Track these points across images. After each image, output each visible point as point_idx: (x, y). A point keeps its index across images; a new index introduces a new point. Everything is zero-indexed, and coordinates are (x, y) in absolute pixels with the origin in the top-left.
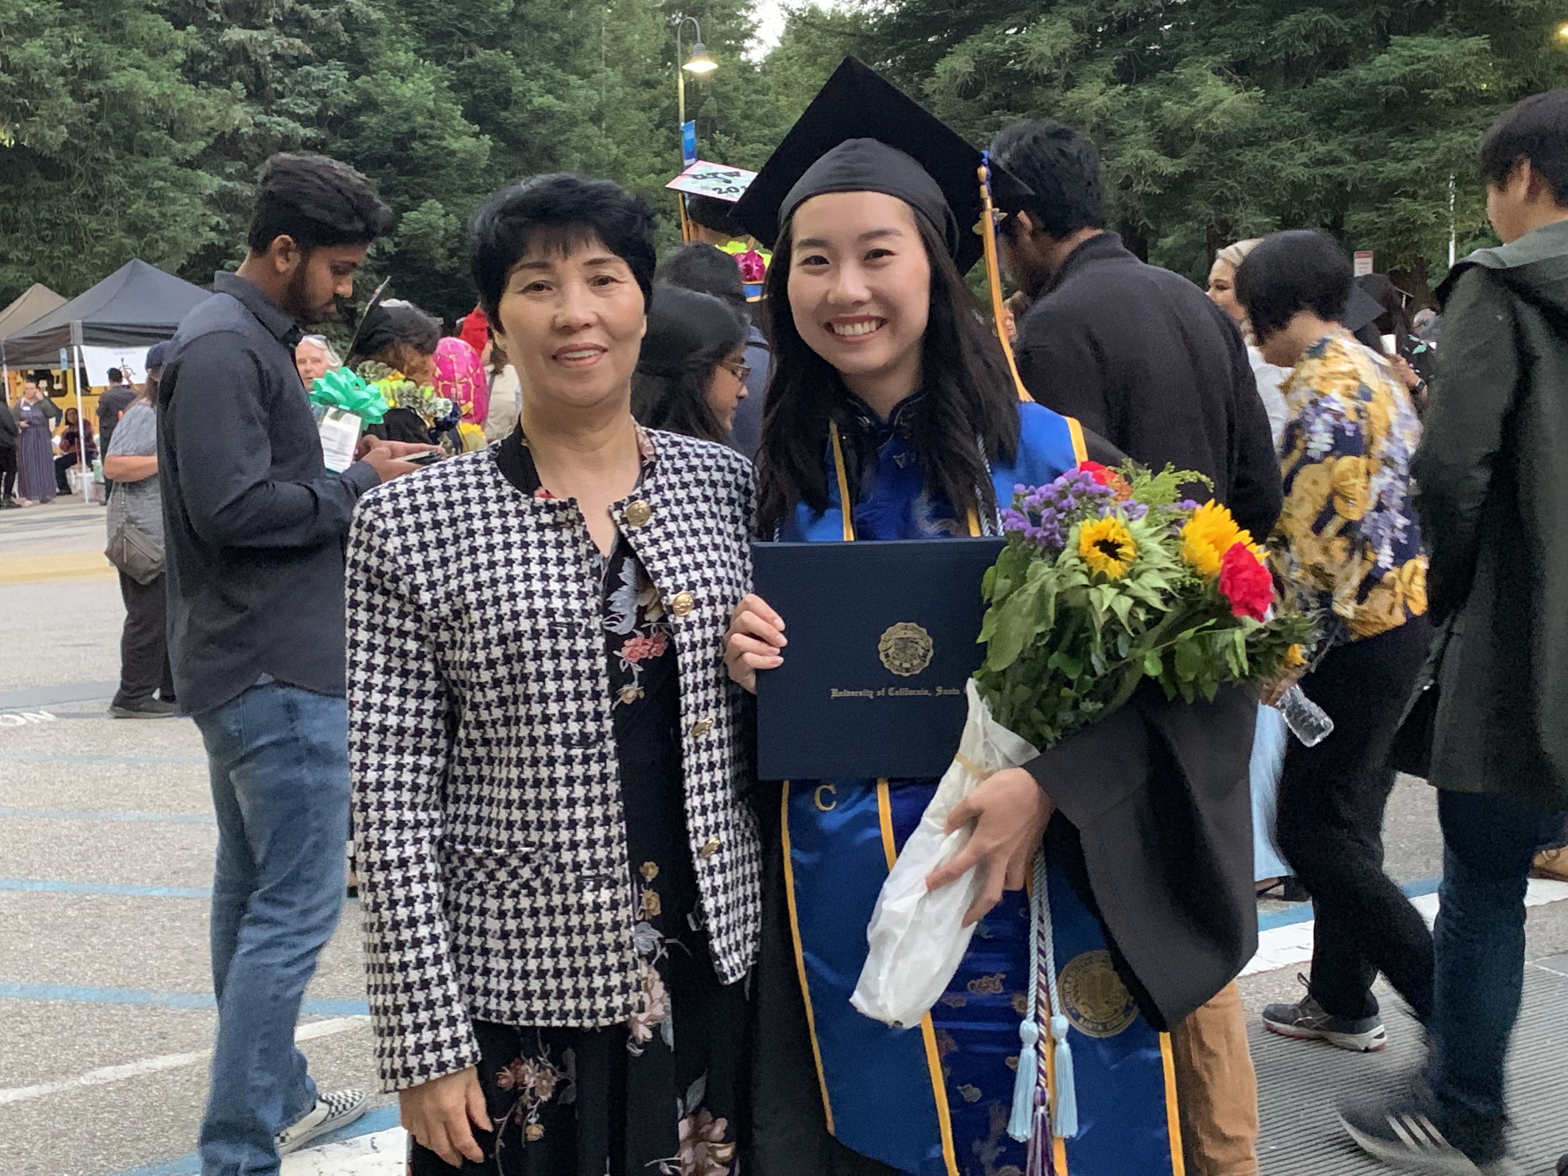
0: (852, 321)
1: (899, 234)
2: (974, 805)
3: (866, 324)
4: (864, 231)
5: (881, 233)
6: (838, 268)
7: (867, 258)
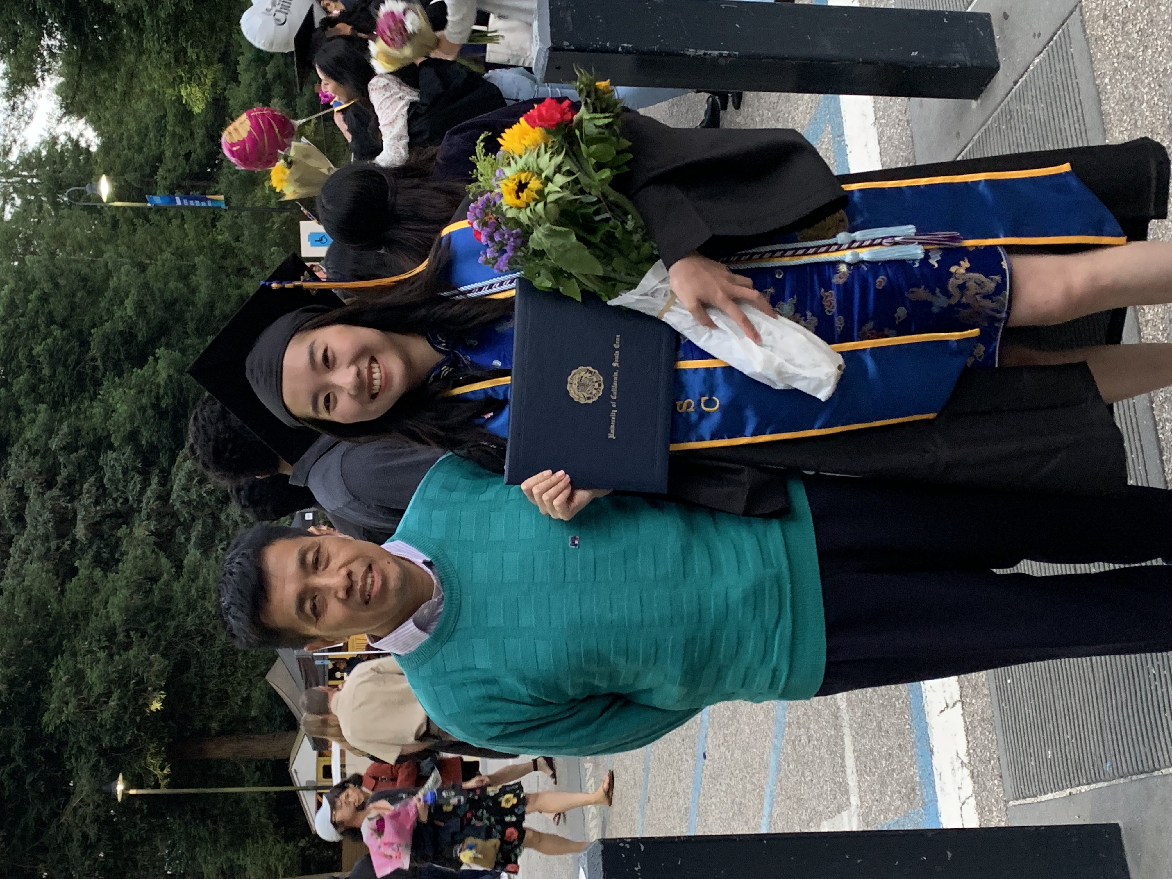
0: (371, 379)
1: (313, 343)
2: (694, 304)
3: (374, 370)
4: (310, 367)
5: (312, 354)
6: (334, 386)
7: (328, 367)
